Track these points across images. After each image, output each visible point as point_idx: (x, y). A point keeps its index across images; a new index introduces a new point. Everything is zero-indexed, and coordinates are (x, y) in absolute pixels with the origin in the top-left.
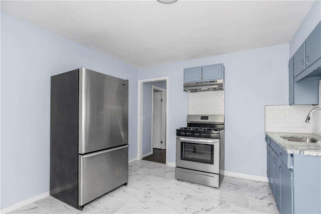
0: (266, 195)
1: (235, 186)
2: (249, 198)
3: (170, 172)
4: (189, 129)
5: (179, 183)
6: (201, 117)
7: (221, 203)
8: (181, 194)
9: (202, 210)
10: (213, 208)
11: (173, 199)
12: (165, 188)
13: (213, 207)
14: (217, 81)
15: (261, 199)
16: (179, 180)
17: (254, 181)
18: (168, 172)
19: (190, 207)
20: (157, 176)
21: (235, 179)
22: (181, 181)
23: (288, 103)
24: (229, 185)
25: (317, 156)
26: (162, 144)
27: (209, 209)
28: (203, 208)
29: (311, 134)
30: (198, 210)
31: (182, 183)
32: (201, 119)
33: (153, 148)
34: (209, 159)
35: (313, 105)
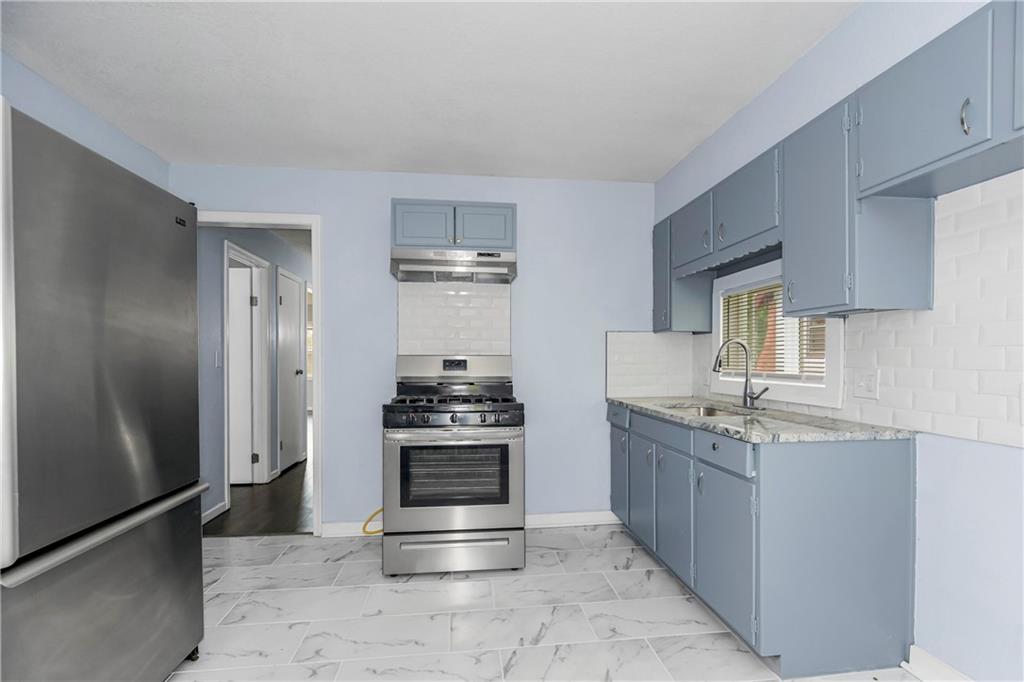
0: (631, 556)
1: (555, 552)
2: (603, 572)
3: (343, 557)
4: (411, 401)
5: (399, 585)
6: (445, 361)
7: (555, 608)
8: (432, 618)
9: (522, 645)
10: (547, 628)
11: (417, 643)
12: (364, 615)
13: (543, 624)
14: (499, 256)
15: (627, 567)
16: (393, 576)
17: (585, 528)
18: (338, 560)
19: (483, 650)
20: (307, 582)
21: (541, 532)
22: (405, 579)
23: (650, 327)
24: (540, 553)
25: (799, 441)
26: (256, 465)
27: (539, 635)
28: (522, 639)
29: (688, 397)
30: (514, 648)
31: (409, 583)
32: (444, 369)
33: (232, 486)
34: (495, 488)
35: (694, 333)
